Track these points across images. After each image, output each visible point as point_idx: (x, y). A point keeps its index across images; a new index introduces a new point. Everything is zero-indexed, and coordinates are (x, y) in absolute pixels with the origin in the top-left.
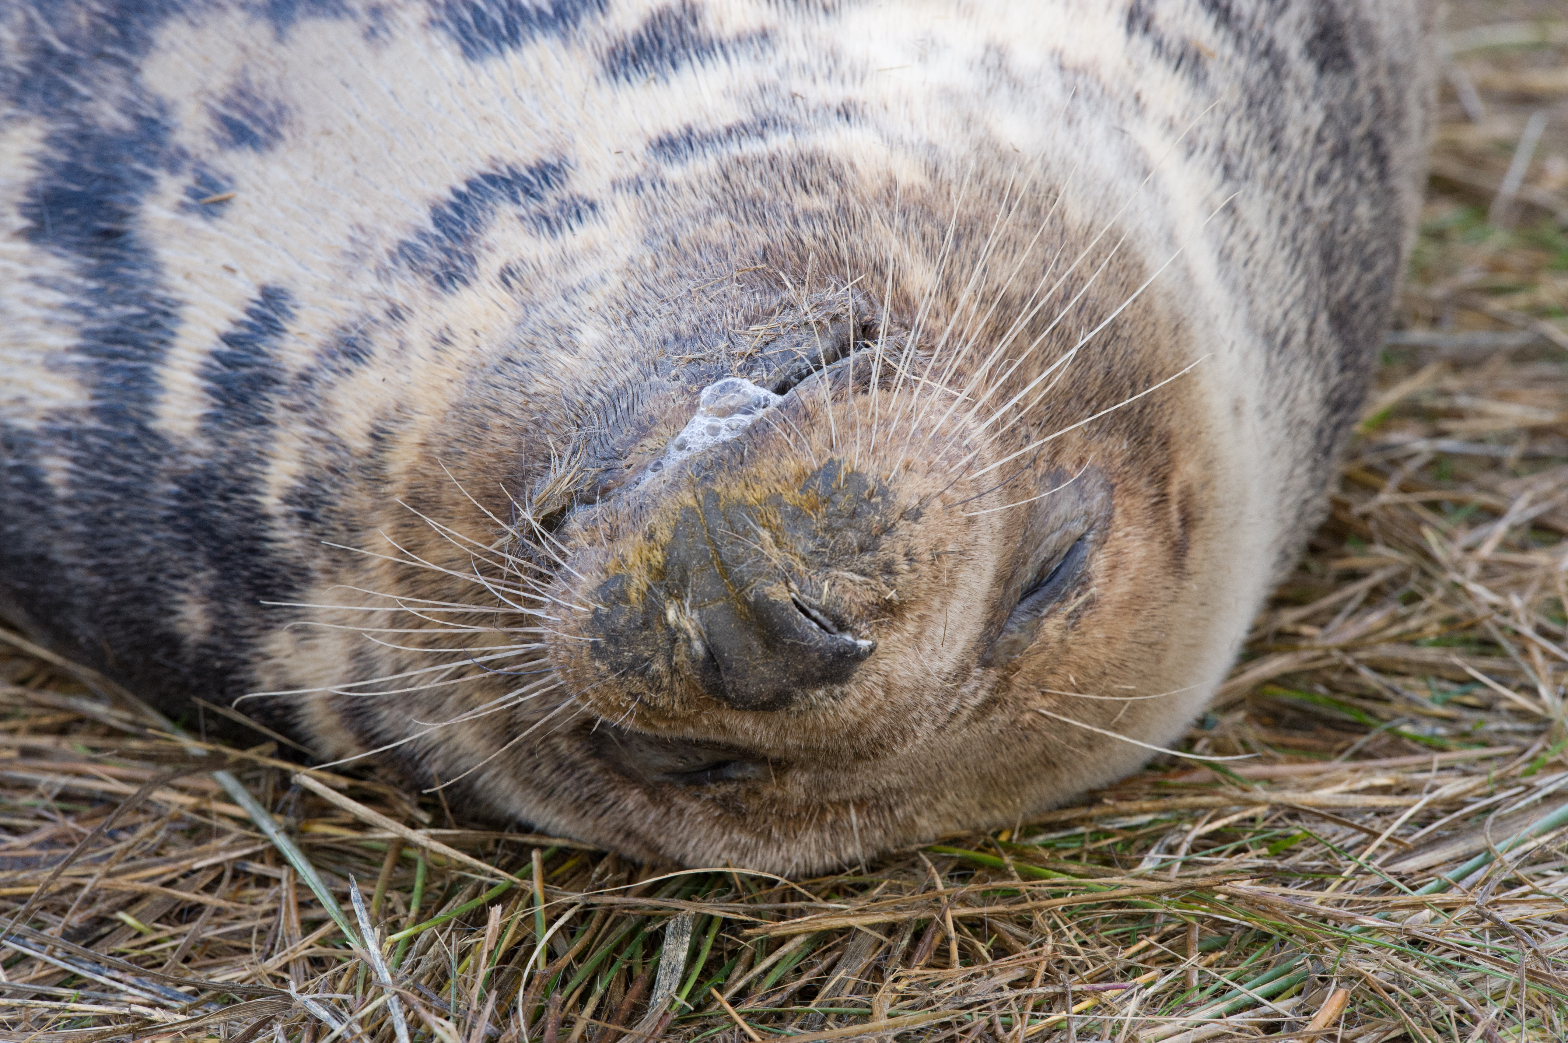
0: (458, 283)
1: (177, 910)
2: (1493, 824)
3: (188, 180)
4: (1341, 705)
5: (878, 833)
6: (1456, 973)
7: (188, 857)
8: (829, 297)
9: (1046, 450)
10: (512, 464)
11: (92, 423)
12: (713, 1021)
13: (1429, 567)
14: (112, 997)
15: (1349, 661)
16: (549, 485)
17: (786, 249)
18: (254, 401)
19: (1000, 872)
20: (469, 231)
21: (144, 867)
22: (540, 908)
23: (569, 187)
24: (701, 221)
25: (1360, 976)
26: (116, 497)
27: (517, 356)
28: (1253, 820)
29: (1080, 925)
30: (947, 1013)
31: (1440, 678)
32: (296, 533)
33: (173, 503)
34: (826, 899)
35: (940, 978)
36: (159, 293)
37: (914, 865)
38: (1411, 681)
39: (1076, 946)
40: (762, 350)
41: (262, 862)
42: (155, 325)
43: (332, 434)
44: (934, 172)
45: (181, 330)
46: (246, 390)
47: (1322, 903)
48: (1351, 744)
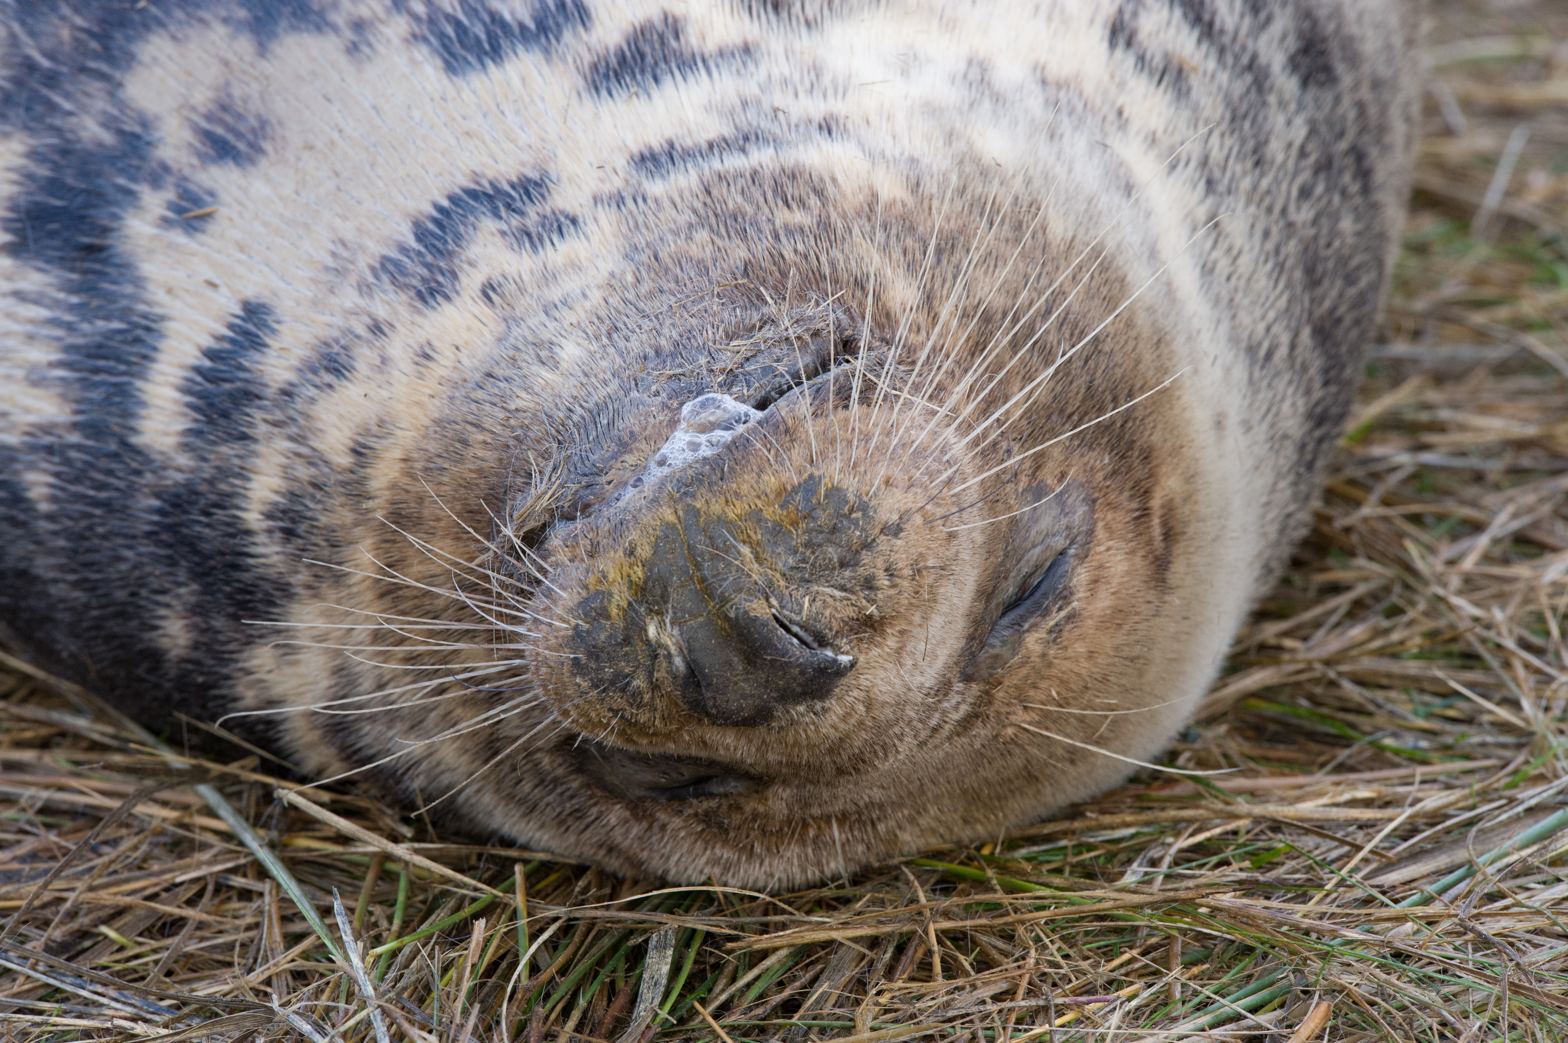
0: (439, 298)
1: (159, 924)
2: (1476, 837)
3: (169, 194)
4: (1324, 718)
5: (861, 848)
6: (1438, 985)
7: (171, 870)
8: (809, 312)
9: (1028, 464)
10: (493, 480)
11: (74, 438)
12: (696, 1034)
13: (1411, 580)
14: (94, 1011)
15: (1332, 674)
16: (530, 500)
17: (767, 264)
18: (236, 416)
19: (983, 885)
20: (451, 246)
21: (127, 881)
22: (523, 922)
23: (550, 202)
24: (683, 236)
25: (1342, 989)
26: (98, 512)
27: (498, 372)
28: (1235, 833)
29: (1063, 938)
30: (929, 1026)
31: (1422, 691)
32: (277, 549)
33: (156, 518)
34: (809, 913)
35: (923, 991)
36: (142, 307)
37: (897, 879)
38: (1393, 694)
39: (1059, 959)
40: (742, 366)
41: (245, 876)
42: (137, 340)
43: (314, 449)
44: (916, 187)
45: (163, 345)
46: (228, 405)
47: (1305, 916)
48: (1334, 757)
